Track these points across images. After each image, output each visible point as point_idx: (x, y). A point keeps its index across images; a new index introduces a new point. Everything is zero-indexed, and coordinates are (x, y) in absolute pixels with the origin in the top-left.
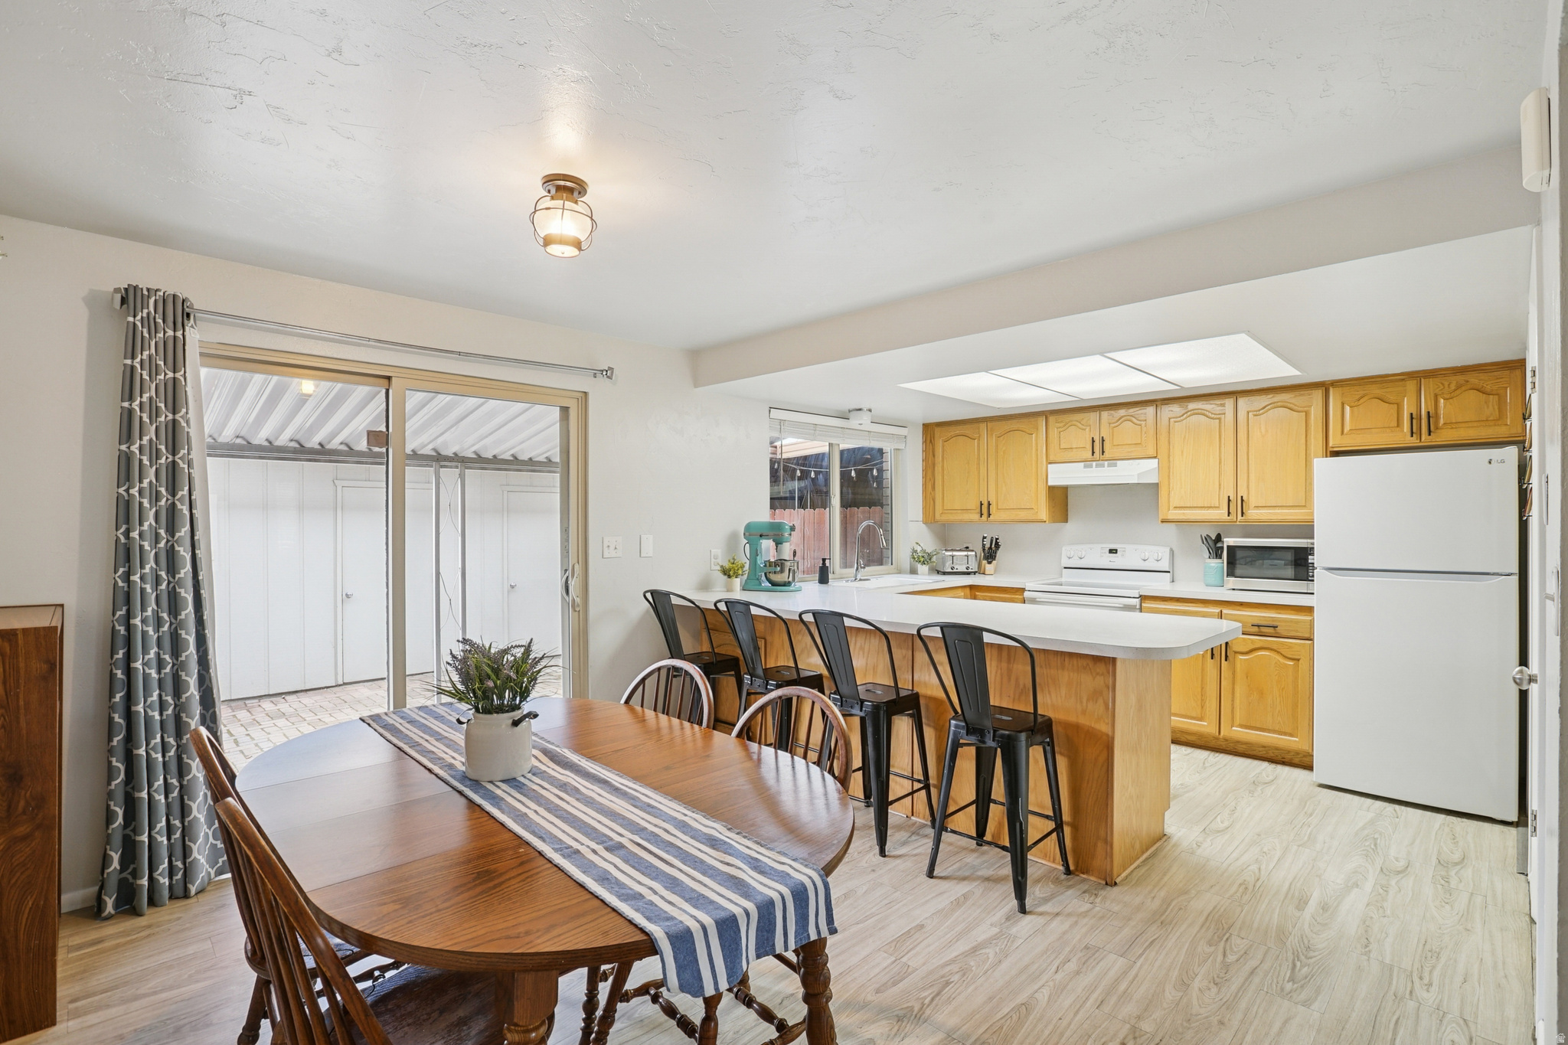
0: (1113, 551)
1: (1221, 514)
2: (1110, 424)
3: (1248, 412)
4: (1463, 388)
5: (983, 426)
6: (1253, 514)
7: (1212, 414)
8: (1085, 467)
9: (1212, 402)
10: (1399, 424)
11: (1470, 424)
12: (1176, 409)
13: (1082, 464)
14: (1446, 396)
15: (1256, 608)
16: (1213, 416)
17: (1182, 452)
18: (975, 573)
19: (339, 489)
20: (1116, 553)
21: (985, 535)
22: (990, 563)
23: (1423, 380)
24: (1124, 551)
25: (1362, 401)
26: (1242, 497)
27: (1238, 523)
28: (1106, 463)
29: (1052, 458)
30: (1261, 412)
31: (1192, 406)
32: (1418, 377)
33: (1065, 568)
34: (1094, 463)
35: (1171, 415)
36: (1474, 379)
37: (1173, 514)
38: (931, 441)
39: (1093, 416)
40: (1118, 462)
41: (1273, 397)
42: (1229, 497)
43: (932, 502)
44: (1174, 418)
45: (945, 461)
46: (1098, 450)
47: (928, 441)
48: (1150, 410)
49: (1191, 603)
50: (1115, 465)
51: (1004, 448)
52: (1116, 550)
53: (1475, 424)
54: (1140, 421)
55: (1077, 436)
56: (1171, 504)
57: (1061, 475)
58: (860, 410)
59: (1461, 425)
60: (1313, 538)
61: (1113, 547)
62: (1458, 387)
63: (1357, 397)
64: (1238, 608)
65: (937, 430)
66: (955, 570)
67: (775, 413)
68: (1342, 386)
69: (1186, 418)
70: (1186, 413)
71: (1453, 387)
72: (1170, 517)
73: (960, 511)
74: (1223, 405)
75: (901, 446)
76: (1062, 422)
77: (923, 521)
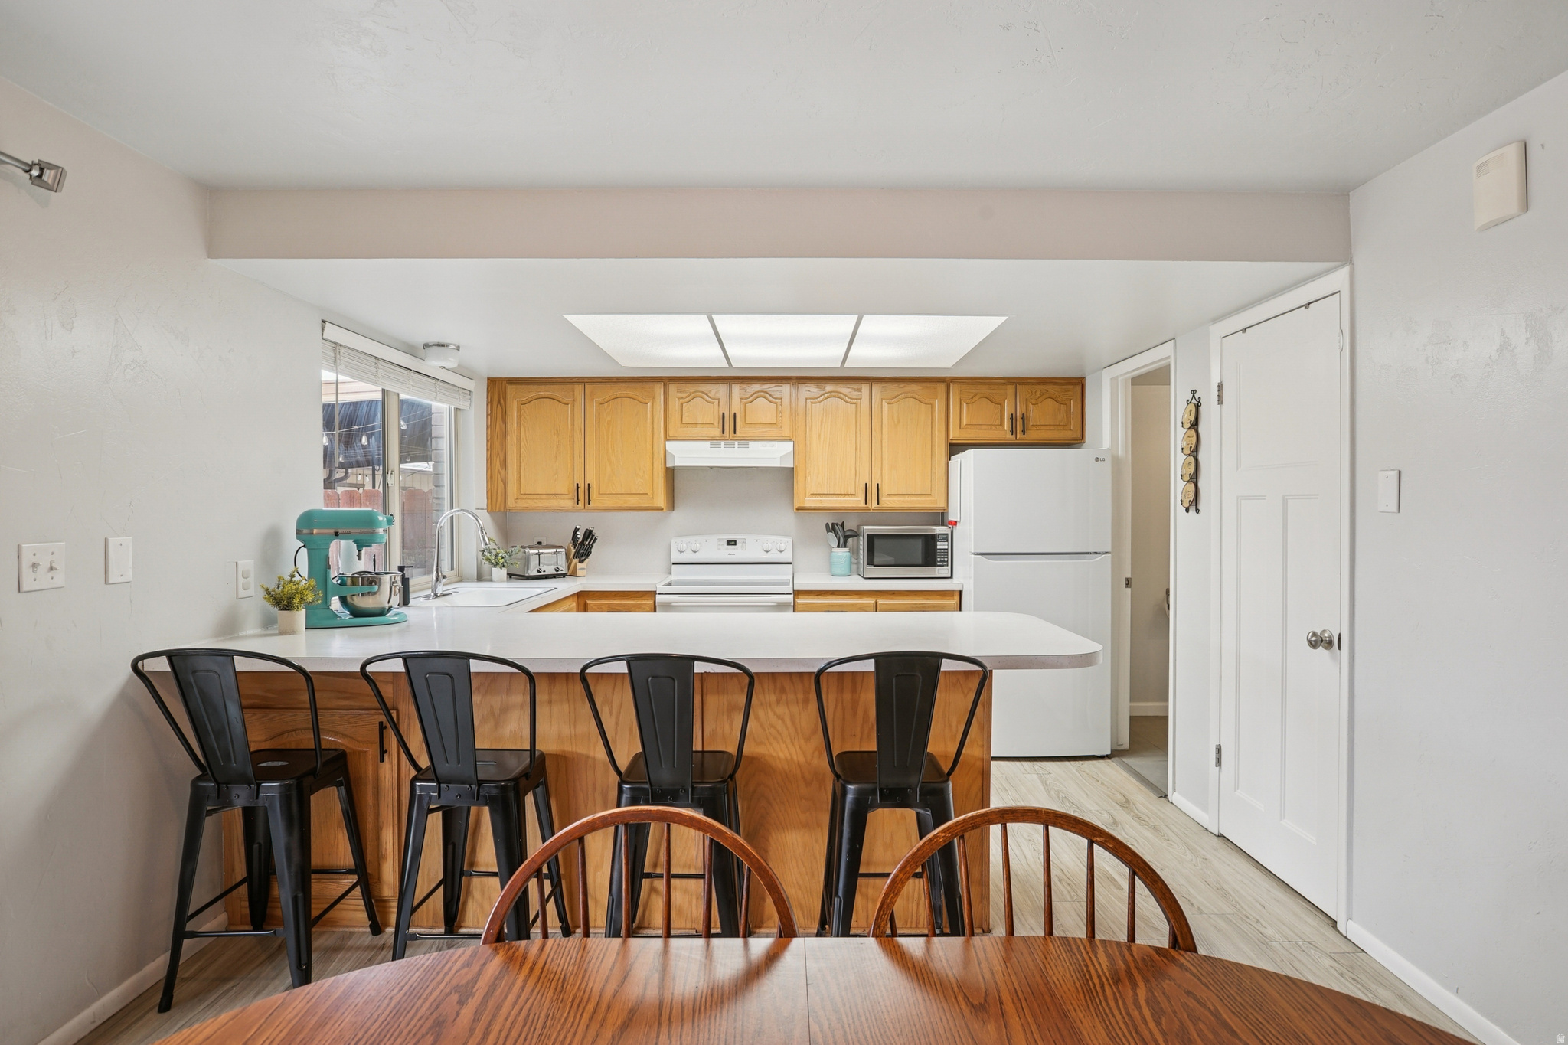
1: (858, 502)
2: (741, 399)
3: (881, 400)
4: (1044, 397)
5: (579, 388)
6: (887, 502)
7: (848, 398)
8: (712, 446)
9: (848, 386)
10: (1002, 423)
11: (1048, 428)
12: (812, 390)
13: (708, 443)
14: (1034, 402)
15: (907, 595)
16: (849, 400)
17: (819, 436)
18: (564, 575)
20: (735, 544)
21: (578, 527)
22: (581, 561)
23: (1018, 386)
24: (744, 542)
25: (975, 399)
27: (871, 511)
28: (736, 443)
29: (671, 433)
30: (893, 400)
31: (829, 387)
32: (1016, 382)
33: (673, 564)
34: (723, 443)
35: (808, 395)
36: (1052, 389)
37: (810, 502)
38: (499, 402)
39: (720, 390)
40: (750, 443)
41: (905, 387)
42: (878, 484)
43: (501, 484)
44: (811, 399)
45: (523, 430)
46: (729, 428)
47: (495, 403)
48: (786, 388)
49: (846, 595)
50: (747, 446)
51: (609, 418)
52: (735, 541)
53: (1052, 428)
54: (776, 398)
55: (704, 408)
56: (807, 492)
57: (686, 454)
58: (443, 345)
59: (1042, 428)
61: (731, 537)
62: (1042, 394)
63: (972, 395)
64: (892, 597)
65: (511, 389)
66: (542, 573)
67: (331, 332)
68: (960, 383)
69: (823, 400)
70: (824, 394)
71: (1038, 395)
72: (803, 505)
73: (544, 496)
74: (859, 390)
75: (462, 405)
76: (684, 392)
77: (487, 509)
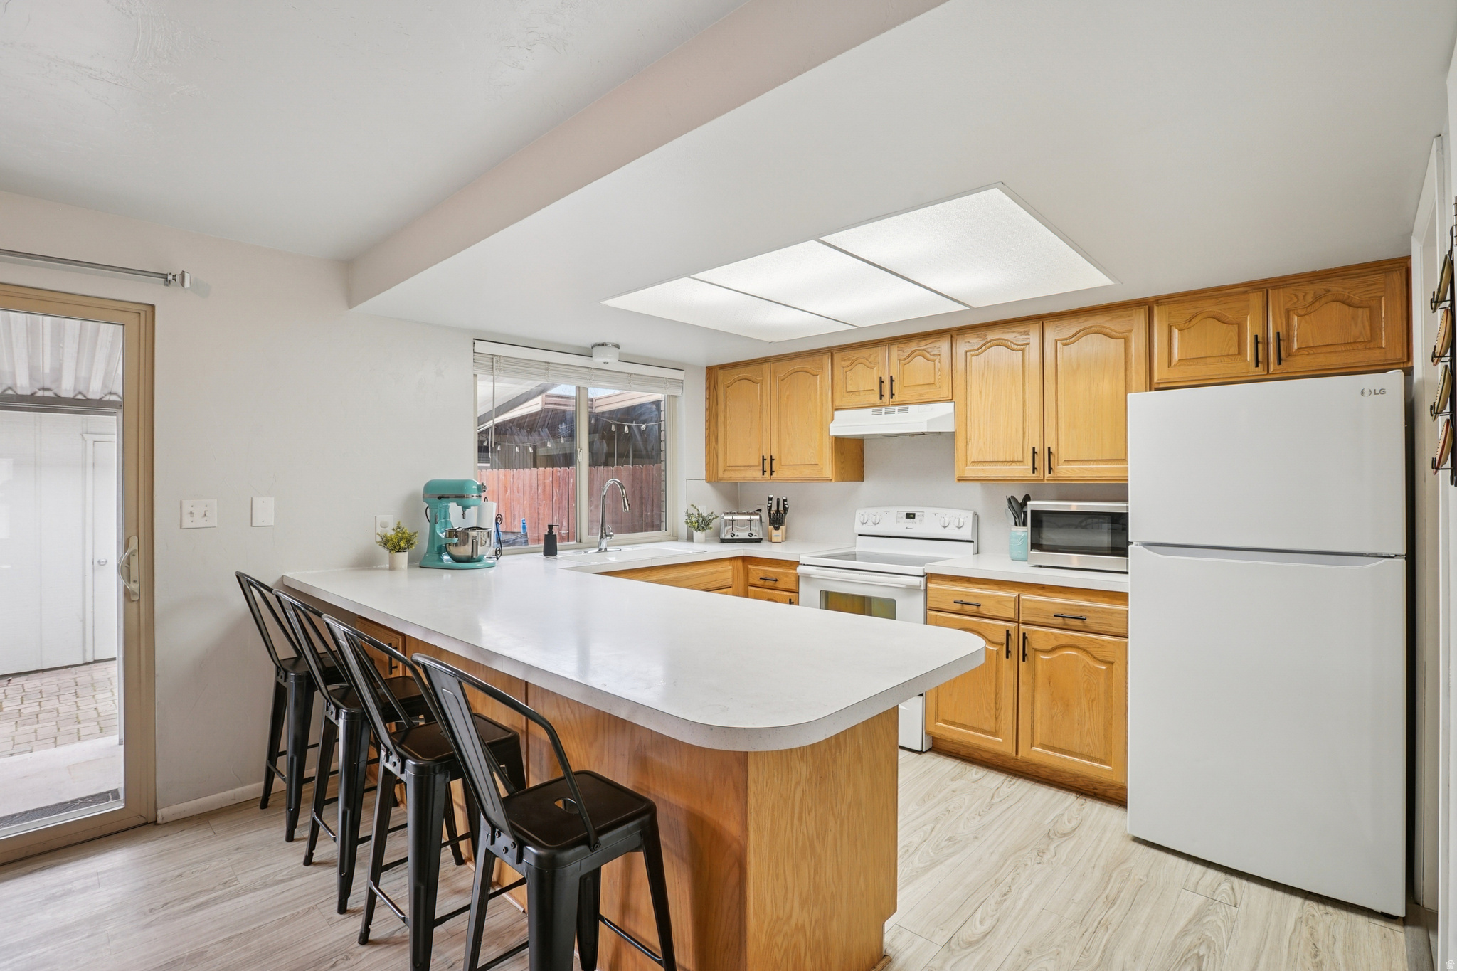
0: (910, 516)
1: (1024, 470)
2: (900, 360)
3: (1056, 341)
4: (1323, 301)
5: (765, 367)
6: (1064, 470)
7: (1015, 344)
8: (874, 413)
9: (1013, 329)
10: (1241, 351)
11: (1332, 349)
12: (973, 342)
13: (870, 410)
14: (1300, 312)
15: (1061, 592)
16: (1016, 347)
17: (981, 393)
18: (758, 541)
19: (90, 443)
20: (914, 518)
21: (771, 496)
22: (777, 529)
23: (1270, 291)
24: (923, 516)
25: (1193, 322)
26: (1049, 448)
27: (1046, 482)
28: (897, 408)
29: (837, 403)
30: (1072, 340)
31: (991, 335)
32: (1265, 287)
33: (860, 535)
34: (884, 409)
35: (968, 347)
36: (1337, 287)
37: (971, 471)
38: (715, 387)
39: (881, 353)
40: (911, 407)
41: (1086, 321)
42: (1034, 448)
43: (715, 456)
44: (971, 351)
45: (728, 409)
46: (887, 392)
47: (712, 387)
48: (944, 346)
49: (984, 584)
50: (906, 411)
51: (787, 393)
52: (914, 514)
53: (1340, 348)
54: (934, 355)
55: (864, 378)
56: (968, 458)
57: (848, 423)
58: (603, 345)
59: (1319, 350)
60: (1126, 500)
61: (911, 510)
62: (1317, 298)
63: (1188, 317)
64: (1040, 592)
65: (720, 374)
66: (735, 537)
67: (480, 347)
68: (1169, 303)
69: (985, 351)
70: (985, 344)
71: (1309, 299)
72: (968, 474)
73: (743, 468)
74: (1027, 333)
75: (678, 392)
76: (848, 360)
77: (706, 480)
